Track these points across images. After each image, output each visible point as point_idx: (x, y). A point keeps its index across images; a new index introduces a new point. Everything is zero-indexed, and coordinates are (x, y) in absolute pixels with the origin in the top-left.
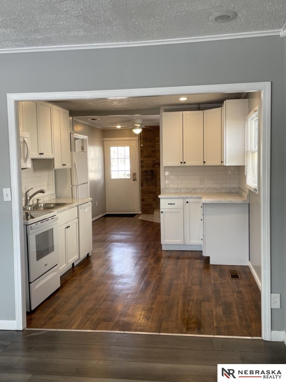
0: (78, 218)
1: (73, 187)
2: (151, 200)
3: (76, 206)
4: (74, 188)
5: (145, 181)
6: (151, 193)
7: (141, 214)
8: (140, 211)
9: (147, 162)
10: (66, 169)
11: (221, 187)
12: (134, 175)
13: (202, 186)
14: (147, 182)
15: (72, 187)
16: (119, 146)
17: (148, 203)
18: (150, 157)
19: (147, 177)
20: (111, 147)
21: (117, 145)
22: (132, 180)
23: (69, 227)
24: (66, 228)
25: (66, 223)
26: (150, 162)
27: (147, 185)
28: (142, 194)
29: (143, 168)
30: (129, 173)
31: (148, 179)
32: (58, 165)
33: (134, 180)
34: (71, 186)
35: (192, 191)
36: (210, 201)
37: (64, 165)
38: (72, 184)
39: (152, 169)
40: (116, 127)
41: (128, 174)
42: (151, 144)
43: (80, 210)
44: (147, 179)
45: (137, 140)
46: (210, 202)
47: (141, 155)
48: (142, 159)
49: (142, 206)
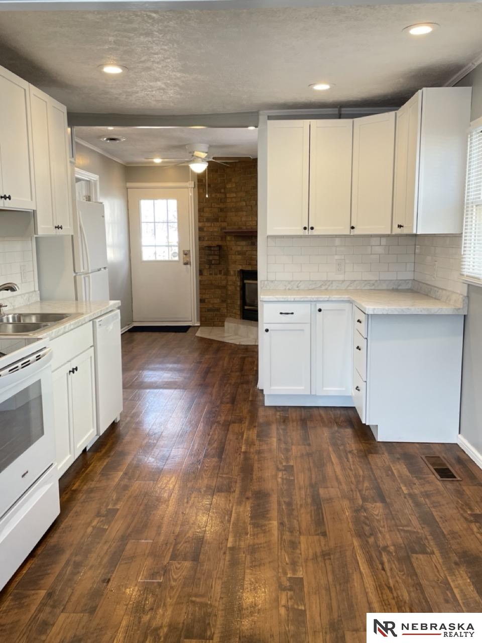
0: (94, 346)
1: (77, 277)
2: (217, 301)
3: (90, 321)
4: (81, 279)
5: (207, 266)
6: (218, 287)
7: (198, 326)
8: (197, 321)
9: (211, 230)
10: (61, 238)
11: (378, 279)
12: (186, 254)
13: (341, 277)
14: (210, 268)
15: (75, 277)
16: (156, 199)
17: (211, 306)
18: (216, 220)
19: (211, 258)
20: (141, 200)
21: (154, 197)
22: (182, 263)
23: (76, 369)
24: (70, 371)
25: (69, 361)
26: (216, 229)
27: (211, 272)
28: (200, 289)
29: (204, 241)
30: (176, 250)
31: (213, 262)
32: (44, 228)
33: (186, 264)
34: (74, 274)
35: (321, 287)
36: (384, 309)
37: (58, 227)
38: (75, 271)
39: (220, 243)
40: (153, 162)
41: (175, 253)
42: (218, 195)
43: (99, 330)
44: (210, 263)
45: (191, 188)
46: (385, 313)
47: (199, 217)
48: (201, 224)
49: (201, 311)
